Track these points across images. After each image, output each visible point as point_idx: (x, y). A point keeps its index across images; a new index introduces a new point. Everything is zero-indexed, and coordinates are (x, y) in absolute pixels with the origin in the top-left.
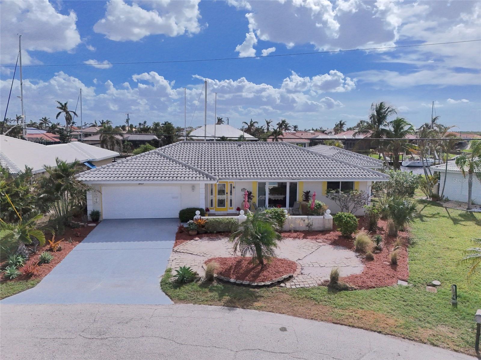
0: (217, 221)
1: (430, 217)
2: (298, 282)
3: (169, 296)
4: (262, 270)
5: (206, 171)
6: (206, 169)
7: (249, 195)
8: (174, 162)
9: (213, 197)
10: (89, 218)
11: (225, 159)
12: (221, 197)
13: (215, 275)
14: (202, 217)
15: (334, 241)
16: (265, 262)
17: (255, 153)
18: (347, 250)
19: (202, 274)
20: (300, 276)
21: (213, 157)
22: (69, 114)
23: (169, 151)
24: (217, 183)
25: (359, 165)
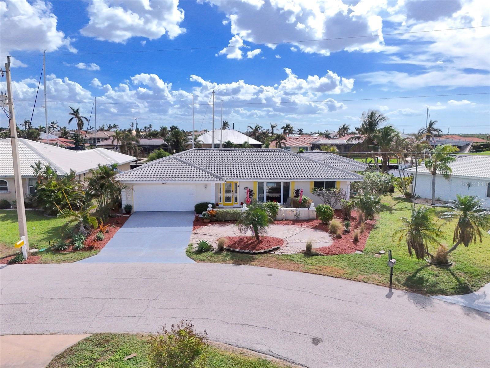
0: (225, 212)
1: (398, 210)
2: (284, 250)
3: (193, 259)
4: (258, 243)
5: (216, 173)
6: (216, 171)
7: (251, 192)
8: (190, 166)
9: (221, 195)
10: (124, 211)
11: (231, 163)
12: (228, 195)
13: (224, 247)
14: (213, 209)
15: (315, 227)
16: (260, 239)
17: (256, 158)
18: (324, 232)
19: (215, 246)
20: (286, 248)
21: (221, 162)
22: (81, 120)
23: (185, 156)
24: (225, 183)
25: (340, 168)
